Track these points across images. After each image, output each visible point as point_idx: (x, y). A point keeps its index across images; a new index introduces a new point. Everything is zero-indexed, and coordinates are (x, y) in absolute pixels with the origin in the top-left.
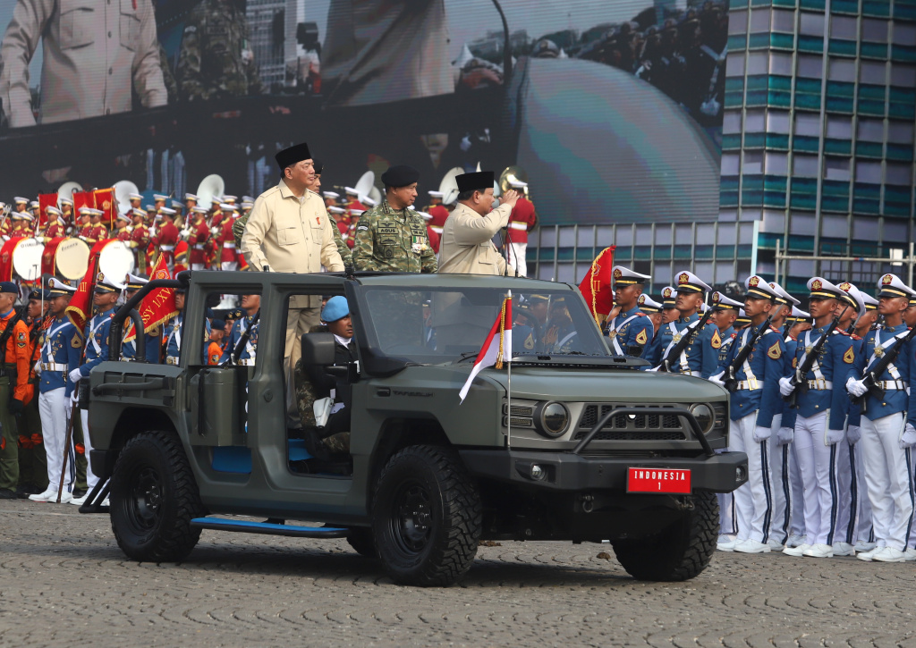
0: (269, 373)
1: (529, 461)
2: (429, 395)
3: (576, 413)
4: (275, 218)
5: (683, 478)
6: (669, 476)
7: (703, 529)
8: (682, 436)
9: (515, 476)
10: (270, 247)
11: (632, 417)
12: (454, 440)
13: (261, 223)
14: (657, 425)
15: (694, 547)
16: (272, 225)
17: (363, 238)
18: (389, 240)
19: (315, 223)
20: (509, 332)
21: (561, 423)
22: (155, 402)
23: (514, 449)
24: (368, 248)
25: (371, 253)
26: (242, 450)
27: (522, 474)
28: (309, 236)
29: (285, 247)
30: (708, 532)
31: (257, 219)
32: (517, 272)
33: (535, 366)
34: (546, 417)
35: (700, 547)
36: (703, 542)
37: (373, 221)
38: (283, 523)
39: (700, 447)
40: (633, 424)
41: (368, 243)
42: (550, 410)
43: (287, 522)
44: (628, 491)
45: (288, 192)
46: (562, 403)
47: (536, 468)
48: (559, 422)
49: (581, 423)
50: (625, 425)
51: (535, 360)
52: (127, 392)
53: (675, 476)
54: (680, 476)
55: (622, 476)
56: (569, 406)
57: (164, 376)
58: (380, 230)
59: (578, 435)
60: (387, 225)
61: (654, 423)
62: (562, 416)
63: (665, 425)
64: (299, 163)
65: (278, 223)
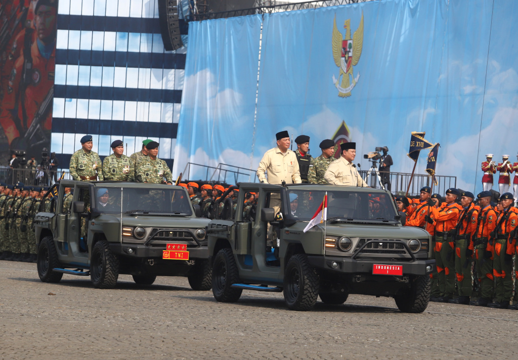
0: (260, 225)
1: (332, 260)
2: (299, 234)
3: (355, 242)
4: (272, 161)
5: (399, 269)
6: (392, 268)
7: (422, 291)
8: (405, 253)
9: (326, 267)
10: (269, 173)
11: (381, 244)
12: (306, 252)
13: (265, 162)
14: (386, 248)
15: (418, 298)
16: (270, 164)
17: (312, 170)
18: (322, 171)
19: (290, 164)
20: (326, 209)
21: (349, 245)
22: (224, 236)
23: (326, 256)
24: (314, 174)
25: (315, 176)
26: (250, 256)
27: (329, 266)
28: (286, 169)
29: (276, 173)
30: (425, 293)
31: (263, 161)
32: (362, 185)
33: (345, 223)
34: (342, 243)
35: (421, 298)
36: (422, 297)
37: (315, 163)
38: (267, 286)
39: (410, 257)
40: (382, 247)
41: (314, 172)
42: (343, 240)
43: (268, 286)
44: (373, 274)
45: (279, 151)
46: (349, 238)
47: (335, 264)
48: (347, 245)
49: (358, 246)
50: (378, 248)
51: (346, 220)
52: (218, 232)
53: (395, 268)
54: (397, 268)
55: (371, 267)
56: (352, 239)
57: (227, 226)
58: (318, 166)
59: (355, 251)
60: (321, 164)
61: (392, 246)
62: (349, 243)
63: (396, 248)
64: (282, 139)
65: (273, 164)
